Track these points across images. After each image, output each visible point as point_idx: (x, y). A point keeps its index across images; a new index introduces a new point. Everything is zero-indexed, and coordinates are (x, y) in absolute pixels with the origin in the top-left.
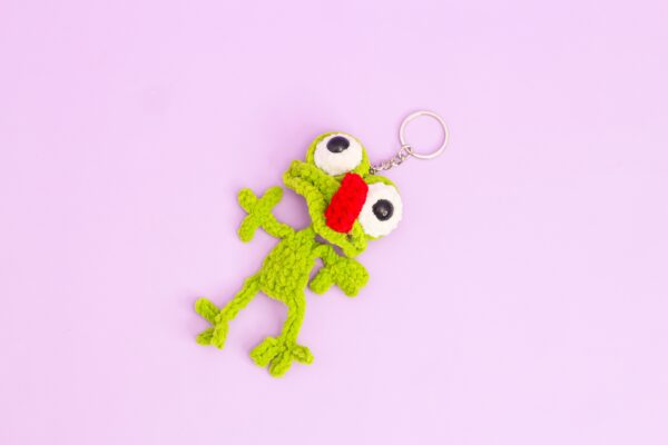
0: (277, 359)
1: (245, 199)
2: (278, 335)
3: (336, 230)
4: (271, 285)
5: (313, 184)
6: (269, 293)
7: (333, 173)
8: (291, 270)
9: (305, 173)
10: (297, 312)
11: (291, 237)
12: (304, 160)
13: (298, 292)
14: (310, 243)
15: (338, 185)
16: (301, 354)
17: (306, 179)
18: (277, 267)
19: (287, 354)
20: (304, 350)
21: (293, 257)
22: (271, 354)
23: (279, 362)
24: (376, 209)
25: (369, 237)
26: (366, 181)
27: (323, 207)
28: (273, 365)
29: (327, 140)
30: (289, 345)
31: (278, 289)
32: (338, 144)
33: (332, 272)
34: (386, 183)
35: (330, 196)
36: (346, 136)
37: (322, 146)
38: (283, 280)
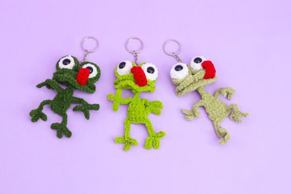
0: (154, 143)
1: (110, 97)
2: (149, 135)
4: (134, 120)
6: (135, 122)
10: (149, 124)
11: (132, 100)
13: (145, 117)
16: (161, 134)
18: (133, 113)
19: (156, 138)
20: (161, 132)
22: (151, 142)
23: (156, 143)
24: (148, 71)
25: (154, 81)
27: (134, 83)
28: (155, 145)
29: (118, 67)
30: (155, 135)
31: (138, 120)
34: (145, 63)
37: (118, 69)
38: (138, 115)
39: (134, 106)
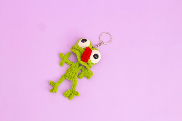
0: (70, 95)
1: (61, 55)
2: (71, 89)
3: (84, 62)
4: (68, 76)
5: (78, 50)
6: (68, 78)
7: (83, 48)
8: (73, 73)
9: (76, 48)
10: (75, 83)
11: (73, 64)
12: (76, 45)
13: (75, 78)
14: (78, 66)
15: (84, 50)
16: (76, 94)
17: (76, 49)
18: (70, 72)
19: (73, 94)
20: (77, 92)
21: (73, 69)
22: (69, 94)
23: (71, 96)
24: (94, 56)
26: (91, 49)
27: (80, 56)
28: (69, 97)
29: (81, 40)
30: (73, 91)
31: (70, 77)
32: (84, 41)
33: (84, 73)
35: (82, 53)
36: (86, 39)
38: (71, 75)
39: (72, 68)
